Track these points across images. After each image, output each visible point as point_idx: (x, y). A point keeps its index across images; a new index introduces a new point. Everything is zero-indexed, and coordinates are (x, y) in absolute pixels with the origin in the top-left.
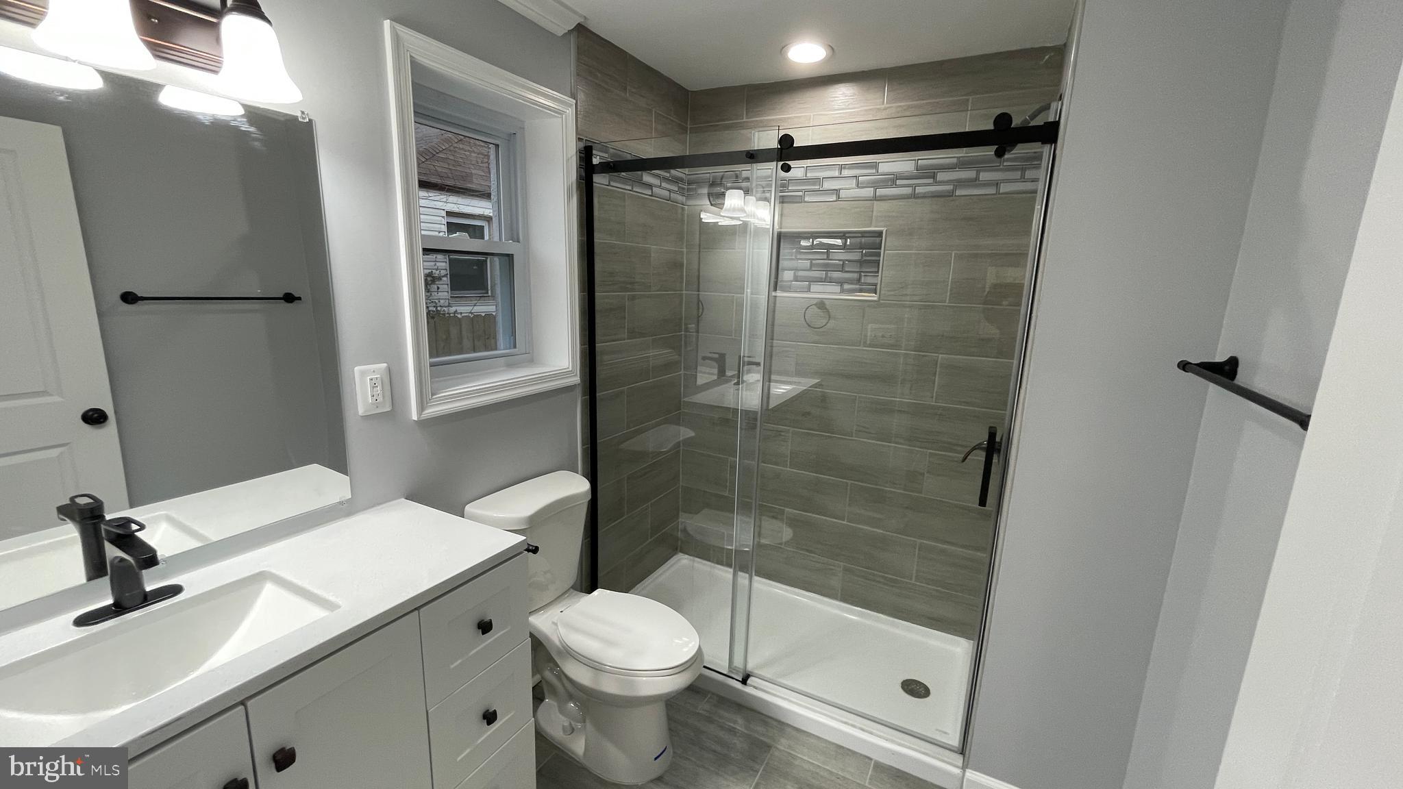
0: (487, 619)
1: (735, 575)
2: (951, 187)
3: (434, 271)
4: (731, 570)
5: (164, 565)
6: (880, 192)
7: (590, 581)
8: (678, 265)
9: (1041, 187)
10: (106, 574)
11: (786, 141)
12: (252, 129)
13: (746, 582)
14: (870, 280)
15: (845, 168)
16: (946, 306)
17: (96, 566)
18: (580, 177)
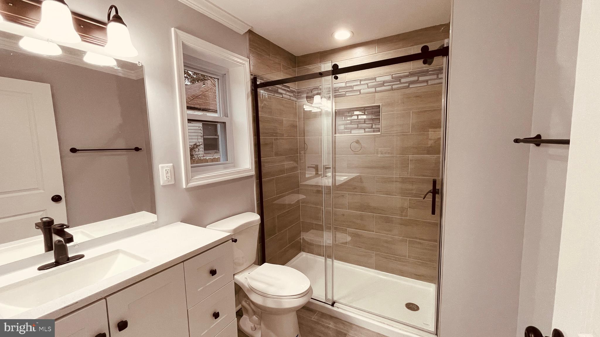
0: (214, 269)
1: (326, 260)
2: (407, 84)
3: (197, 143)
4: (324, 258)
5: (77, 247)
6: (378, 89)
7: (262, 259)
8: (295, 126)
9: (444, 81)
10: (52, 250)
11: (335, 66)
12: (119, 68)
13: (331, 263)
14: (377, 126)
15: (362, 81)
16: (410, 134)
17: (49, 247)
18: (252, 90)
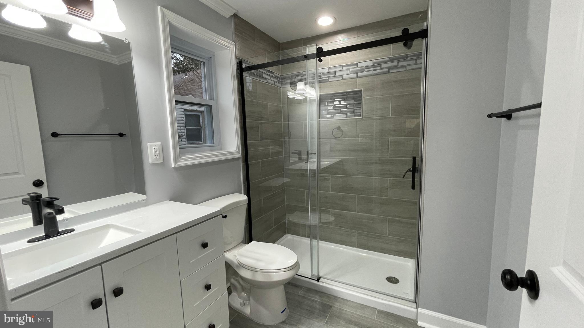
0: (205, 242)
1: (311, 240)
2: (388, 70)
3: (180, 133)
4: (310, 239)
5: (67, 222)
6: (359, 74)
7: (249, 238)
8: (279, 112)
9: (423, 66)
10: (42, 223)
11: (320, 50)
12: (106, 44)
13: (316, 243)
14: (358, 111)
15: (344, 67)
16: (391, 117)
17: (37, 221)
18: (238, 73)
